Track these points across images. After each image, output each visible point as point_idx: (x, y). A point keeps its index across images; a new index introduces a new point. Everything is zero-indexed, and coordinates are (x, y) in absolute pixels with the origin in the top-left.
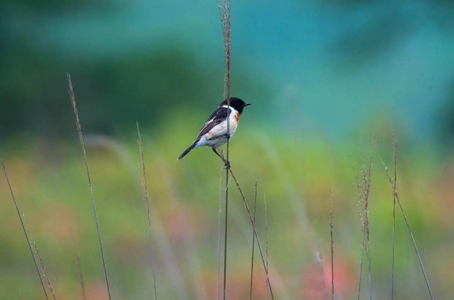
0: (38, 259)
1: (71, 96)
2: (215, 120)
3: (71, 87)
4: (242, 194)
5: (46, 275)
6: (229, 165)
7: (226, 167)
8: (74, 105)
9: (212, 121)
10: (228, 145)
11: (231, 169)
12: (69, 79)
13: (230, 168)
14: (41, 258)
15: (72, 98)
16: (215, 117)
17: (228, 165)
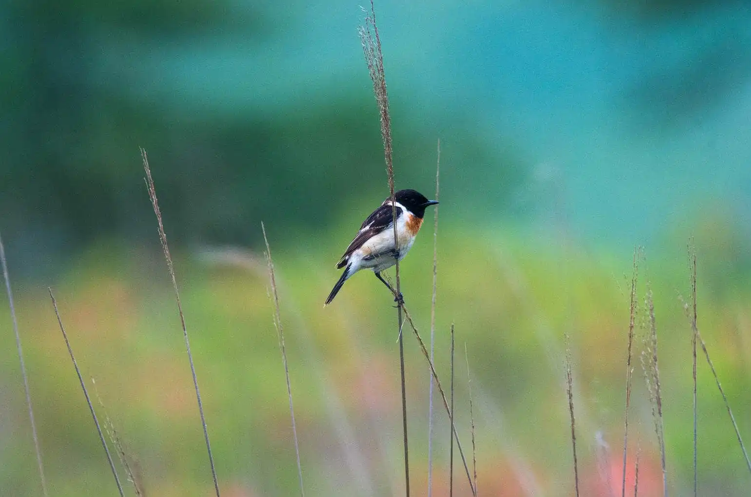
0: (120, 452)
1: (149, 185)
2: (372, 228)
3: (148, 172)
4: (424, 348)
5: (133, 480)
6: (401, 298)
7: (396, 304)
8: (153, 202)
9: (367, 228)
10: (397, 268)
11: (405, 307)
12: (144, 158)
13: (403, 304)
14: (123, 451)
15: (150, 190)
16: (374, 222)
17: (399, 299)
